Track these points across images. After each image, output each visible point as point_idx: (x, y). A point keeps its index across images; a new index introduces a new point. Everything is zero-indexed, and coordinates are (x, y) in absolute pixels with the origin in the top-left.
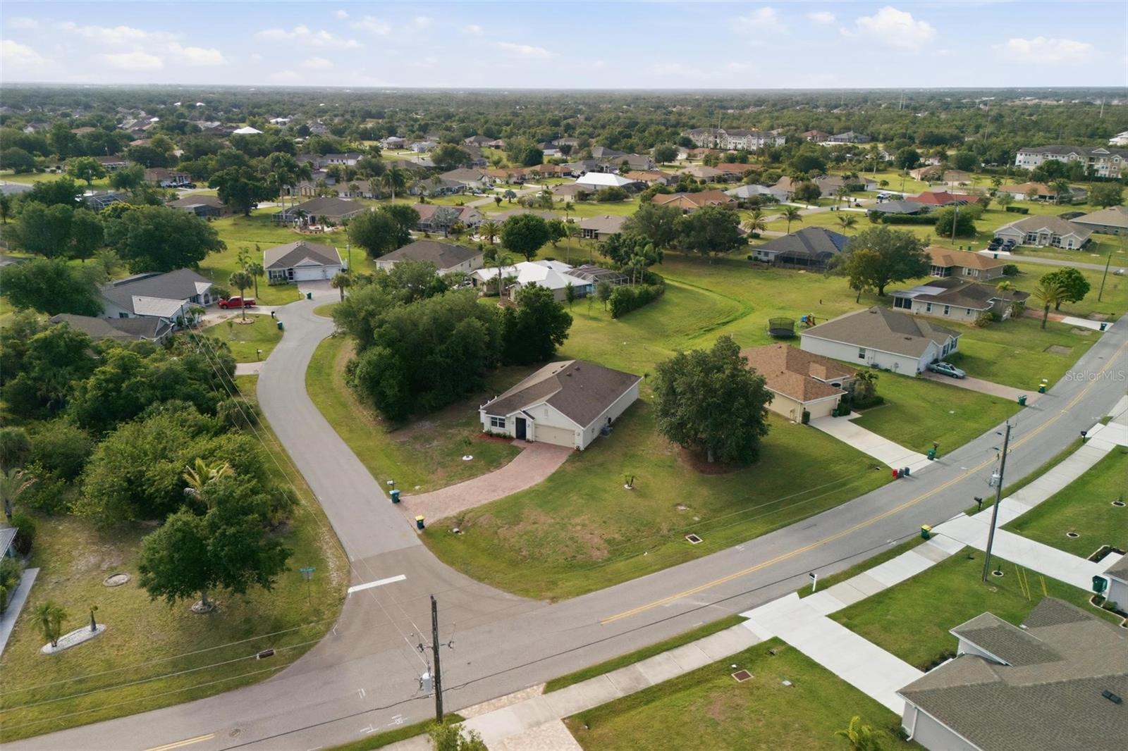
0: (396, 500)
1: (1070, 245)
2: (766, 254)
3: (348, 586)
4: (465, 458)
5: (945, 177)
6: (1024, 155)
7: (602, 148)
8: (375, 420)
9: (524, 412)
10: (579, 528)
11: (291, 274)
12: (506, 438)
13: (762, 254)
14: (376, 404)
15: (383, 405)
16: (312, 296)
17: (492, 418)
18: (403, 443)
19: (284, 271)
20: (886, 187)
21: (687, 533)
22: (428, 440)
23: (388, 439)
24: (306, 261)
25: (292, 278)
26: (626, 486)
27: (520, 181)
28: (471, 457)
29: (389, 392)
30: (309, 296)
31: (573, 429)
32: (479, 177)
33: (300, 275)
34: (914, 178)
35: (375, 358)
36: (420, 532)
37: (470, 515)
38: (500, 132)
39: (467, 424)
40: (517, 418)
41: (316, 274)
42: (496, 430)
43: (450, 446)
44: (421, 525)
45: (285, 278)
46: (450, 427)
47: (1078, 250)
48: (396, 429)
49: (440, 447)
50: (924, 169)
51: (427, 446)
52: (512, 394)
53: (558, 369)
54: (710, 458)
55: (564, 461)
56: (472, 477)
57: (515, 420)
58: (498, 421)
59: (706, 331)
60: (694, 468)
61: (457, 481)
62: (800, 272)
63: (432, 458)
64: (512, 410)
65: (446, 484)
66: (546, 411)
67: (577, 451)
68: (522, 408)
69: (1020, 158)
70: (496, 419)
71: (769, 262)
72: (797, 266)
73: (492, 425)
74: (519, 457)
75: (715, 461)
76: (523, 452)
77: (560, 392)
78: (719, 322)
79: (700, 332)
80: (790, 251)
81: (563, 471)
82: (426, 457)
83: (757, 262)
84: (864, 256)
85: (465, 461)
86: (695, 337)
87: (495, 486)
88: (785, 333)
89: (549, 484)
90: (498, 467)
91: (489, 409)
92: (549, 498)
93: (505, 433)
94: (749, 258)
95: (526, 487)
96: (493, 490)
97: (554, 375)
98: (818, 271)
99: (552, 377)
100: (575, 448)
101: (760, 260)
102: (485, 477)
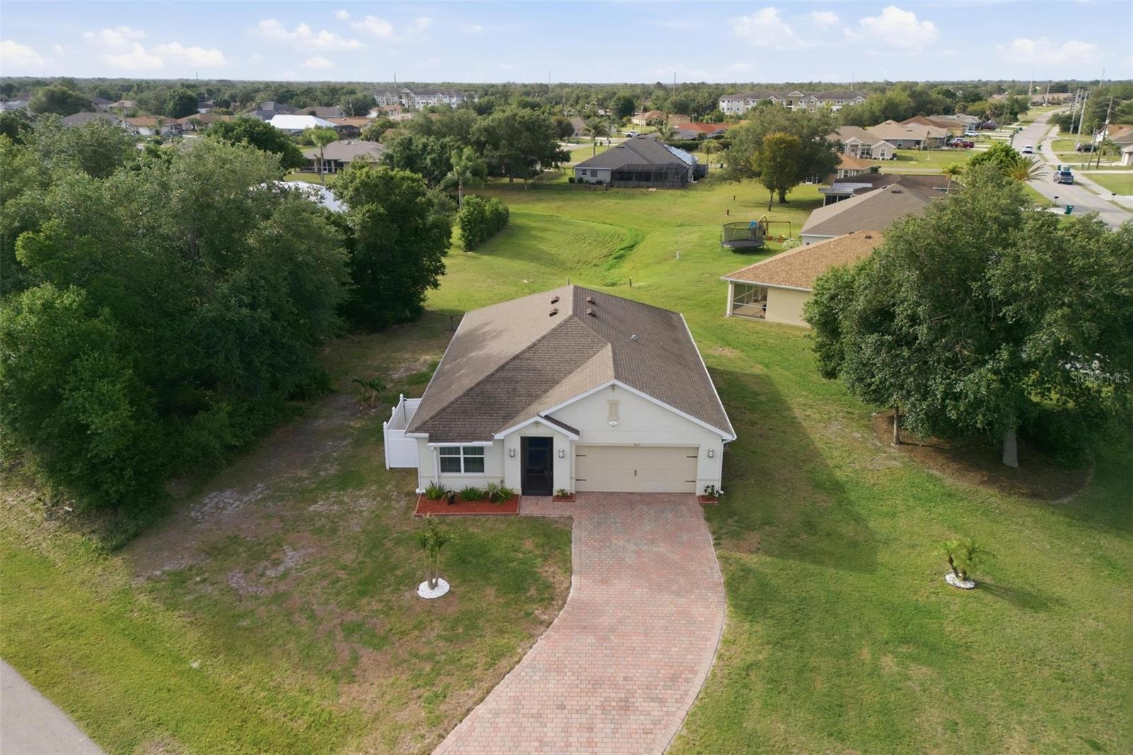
1: (883, 155)
2: (594, 173)
4: (424, 591)
6: (726, 102)
7: (273, 102)
8: (51, 516)
12: (497, 499)
13: (589, 173)
14: (52, 469)
15: (78, 468)
17: (443, 450)
18: (179, 579)
22: (262, 553)
28: (444, 587)
29: (99, 422)
31: (693, 440)
34: (637, 125)
35: (33, 320)
39: (348, 479)
40: (523, 439)
42: (458, 482)
43: (349, 558)
46: (306, 496)
47: (891, 160)
48: (136, 535)
49: (315, 570)
50: (647, 114)
51: (271, 573)
52: (481, 378)
53: (551, 308)
54: (1010, 458)
55: (710, 537)
56: (504, 663)
57: (517, 446)
58: (462, 456)
59: (616, 258)
60: (1002, 489)
61: (466, 694)
62: (650, 189)
63: (312, 616)
64: (508, 417)
65: (433, 724)
66: (614, 406)
67: (709, 498)
68: (535, 407)
69: (723, 105)
70: (457, 450)
71: (600, 183)
72: (642, 183)
73: (443, 470)
74: (578, 552)
75: (1020, 461)
76: (576, 533)
77: (614, 353)
78: (619, 247)
79: (611, 260)
80: (629, 165)
81: (747, 571)
82: (289, 616)
83: (581, 185)
84: (781, 141)
85: (432, 600)
86: (612, 267)
87: (615, 686)
88: (747, 244)
89: (757, 627)
90: (551, 597)
91: (434, 428)
92: (821, 686)
93: (492, 487)
94: (571, 180)
95: (706, 663)
96: (625, 707)
97: (571, 318)
98: (672, 187)
99: (566, 322)
100: (700, 492)
101: (587, 182)
102: (541, 650)
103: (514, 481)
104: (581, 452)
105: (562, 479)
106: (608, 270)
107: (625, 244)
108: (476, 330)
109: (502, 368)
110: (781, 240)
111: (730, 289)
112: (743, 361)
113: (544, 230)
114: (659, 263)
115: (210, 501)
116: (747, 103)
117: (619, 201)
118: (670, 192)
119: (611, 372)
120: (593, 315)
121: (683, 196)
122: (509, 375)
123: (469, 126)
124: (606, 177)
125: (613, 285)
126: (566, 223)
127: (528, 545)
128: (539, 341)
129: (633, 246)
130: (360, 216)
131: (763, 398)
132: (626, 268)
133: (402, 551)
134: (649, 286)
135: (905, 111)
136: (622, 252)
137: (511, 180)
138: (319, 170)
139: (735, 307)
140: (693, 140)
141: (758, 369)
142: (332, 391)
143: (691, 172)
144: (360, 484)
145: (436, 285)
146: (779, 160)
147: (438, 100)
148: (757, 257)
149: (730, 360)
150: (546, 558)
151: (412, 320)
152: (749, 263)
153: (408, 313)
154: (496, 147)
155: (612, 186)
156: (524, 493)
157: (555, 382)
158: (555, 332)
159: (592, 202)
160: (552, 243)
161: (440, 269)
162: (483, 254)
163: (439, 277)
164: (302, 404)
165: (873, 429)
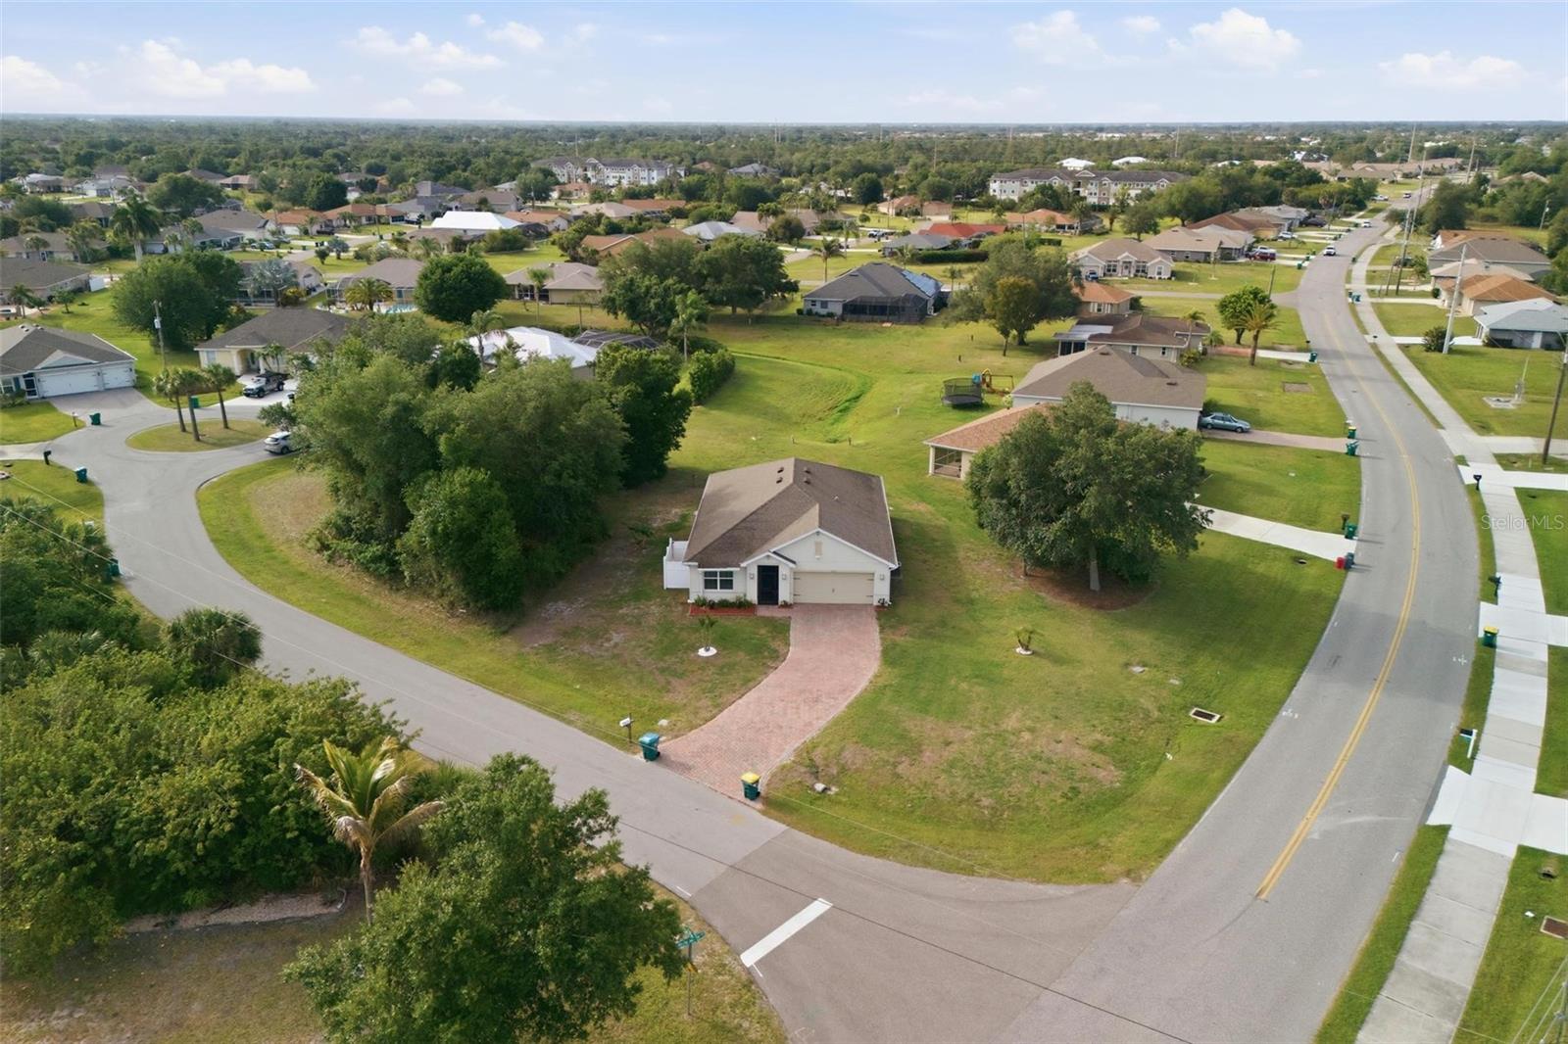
0: (652, 754)
1: (1159, 273)
2: (824, 304)
3: (736, 953)
4: (702, 652)
5: (924, 210)
6: (999, 181)
7: (429, 183)
8: (450, 614)
9: (775, 553)
10: (1027, 736)
11: (30, 384)
12: (742, 606)
13: (818, 305)
16: (102, 420)
17: (706, 574)
18: (551, 648)
19: (16, 380)
20: (867, 224)
21: (1186, 708)
22: (598, 634)
23: (509, 645)
24: (58, 357)
25: (33, 393)
26: (1019, 650)
27: (328, 230)
28: (713, 651)
30: (96, 420)
31: (869, 568)
32: (262, 223)
33: (50, 385)
36: (759, 805)
37: (820, 750)
38: (227, 165)
39: (638, 596)
40: (760, 567)
41: (84, 381)
42: (717, 595)
44: (752, 792)
45: (20, 393)
46: (614, 604)
47: (1170, 279)
48: (513, 626)
49: (634, 643)
50: (897, 201)
51: (606, 645)
52: (730, 527)
53: (778, 476)
54: (1095, 584)
55: (878, 629)
56: (751, 684)
57: (755, 571)
58: (718, 578)
59: (840, 411)
60: (1081, 603)
61: (731, 697)
62: (885, 325)
63: (638, 664)
64: (749, 553)
65: (716, 706)
66: (818, 545)
67: (881, 608)
68: (766, 547)
69: (994, 187)
70: (715, 574)
71: (831, 315)
72: (876, 317)
73: (706, 587)
74: (794, 635)
75: (1102, 587)
76: (792, 625)
77: (820, 510)
78: (845, 398)
79: (835, 414)
80: (861, 297)
81: (895, 645)
82: (625, 664)
83: (811, 318)
84: (1014, 285)
85: (707, 657)
86: (836, 421)
87: (811, 693)
88: (967, 400)
89: (895, 670)
90: (777, 657)
91: (701, 559)
92: (923, 694)
93: (738, 599)
94: (800, 311)
95: (864, 684)
96: (816, 700)
97: (791, 485)
98: (909, 322)
99: (788, 488)
100: (876, 603)
101: (817, 313)
102: (772, 678)
103: (753, 595)
104: (797, 576)
105: (784, 593)
106: (833, 424)
107: (850, 395)
108: (720, 490)
109: (744, 520)
110: (1004, 393)
111: (932, 453)
112: (932, 514)
113: (771, 379)
114: (880, 418)
115: (551, 608)
116: (1024, 184)
117: (849, 340)
118: (907, 328)
119: (817, 523)
120: (808, 482)
121: (918, 334)
122: (749, 525)
123: (690, 258)
124: (837, 309)
125: (835, 441)
126: (792, 370)
127: (763, 631)
128: (770, 501)
129: (858, 397)
130: (622, 394)
131: (938, 544)
132: (848, 423)
133: (684, 635)
134: (867, 444)
135: (1212, 204)
136: (847, 404)
137: (734, 310)
138: (521, 297)
139: (936, 467)
140: (944, 249)
141: (942, 521)
142: (609, 537)
143: (930, 304)
144: (648, 598)
145: (677, 446)
146: (1013, 305)
147: (634, 174)
148: (974, 414)
149: (920, 513)
150: (774, 638)
151: (659, 478)
152: (965, 421)
153: (655, 472)
154: (719, 281)
155: (843, 320)
156: (760, 603)
157: (782, 530)
158: (781, 495)
159: (821, 341)
160: (779, 394)
161: (681, 432)
162: (711, 409)
163: (680, 439)
164: (590, 546)
165: (1012, 566)
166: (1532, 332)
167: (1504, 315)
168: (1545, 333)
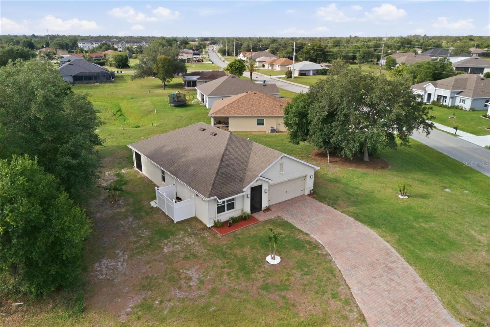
4: (271, 261)
12: (243, 219)
28: (276, 257)
31: (305, 173)
42: (226, 216)
53: (207, 133)
54: (367, 159)
55: (330, 207)
59: (120, 116)
61: (342, 289)
62: (96, 84)
65: (348, 304)
67: (312, 195)
69: (81, 45)
73: (219, 213)
74: (300, 227)
80: (81, 73)
84: (165, 59)
86: (124, 119)
88: (181, 103)
93: (244, 213)
99: (230, 136)
100: (307, 193)
103: (248, 209)
105: (265, 202)
109: (222, 160)
111: (212, 120)
116: (92, 44)
119: (277, 151)
124: (70, 79)
125: (139, 127)
127: (281, 231)
128: (227, 146)
146: (166, 67)
150: (294, 233)
156: (253, 212)
158: (230, 141)
165: (316, 160)
166: (310, 70)
167: (301, 66)
168: (313, 70)
